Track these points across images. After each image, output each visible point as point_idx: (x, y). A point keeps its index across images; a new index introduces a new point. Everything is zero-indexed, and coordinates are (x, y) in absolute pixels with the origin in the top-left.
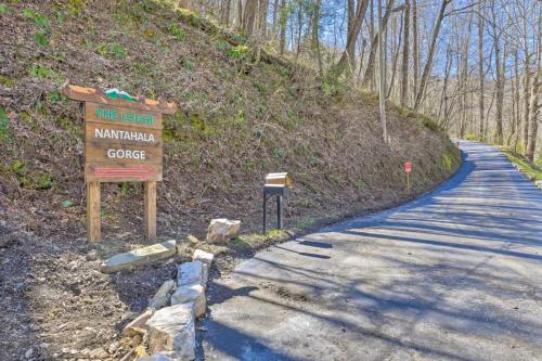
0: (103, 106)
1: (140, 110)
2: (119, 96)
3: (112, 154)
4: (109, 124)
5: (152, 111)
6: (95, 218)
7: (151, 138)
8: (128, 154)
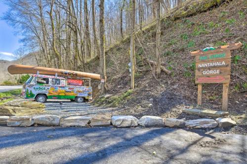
0: (201, 56)
1: (218, 52)
2: (209, 50)
3: (205, 73)
4: (204, 62)
6: (199, 96)
7: (224, 63)
8: (211, 72)
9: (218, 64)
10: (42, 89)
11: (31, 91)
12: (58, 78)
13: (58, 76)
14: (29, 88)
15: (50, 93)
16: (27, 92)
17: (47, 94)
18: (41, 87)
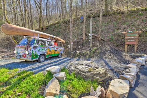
0: (128, 34)
1: (134, 34)
2: (130, 32)
3: (129, 40)
4: (129, 37)
5: (136, 33)
6: (126, 49)
7: (136, 37)
8: (132, 40)
9: (134, 38)
10: (42, 49)
11: (35, 52)
12: (50, 41)
13: (50, 39)
14: (33, 50)
15: (47, 53)
16: (32, 53)
17: (46, 53)
18: (42, 48)
